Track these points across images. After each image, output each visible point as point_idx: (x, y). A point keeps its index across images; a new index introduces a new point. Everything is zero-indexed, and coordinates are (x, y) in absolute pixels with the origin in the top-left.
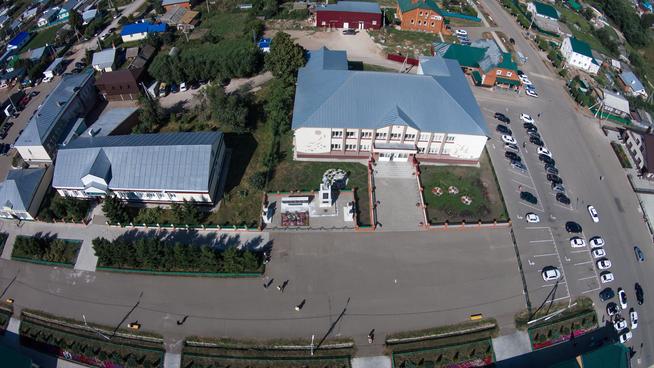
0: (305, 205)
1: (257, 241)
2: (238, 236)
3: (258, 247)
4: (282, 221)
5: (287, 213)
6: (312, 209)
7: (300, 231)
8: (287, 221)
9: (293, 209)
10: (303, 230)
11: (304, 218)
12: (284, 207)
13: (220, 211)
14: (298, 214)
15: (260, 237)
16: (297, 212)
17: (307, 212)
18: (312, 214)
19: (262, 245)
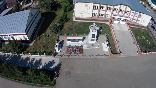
0: (81, 42)
1: (52, 63)
2: (41, 60)
3: (52, 67)
4: (67, 51)
5: (70, 47)
6: (85, 44)
7: (77, 57)
8: (70, 51)
9: (73, 44)
10: (80, 57)
11: (80, 49)
12: (69, 43)
13: (33, 45)
14: (77, 47)
15: (53, 61)
16: (76, 46)
17: (82, 46)
18: (85, 47)
19: (54, 66)
